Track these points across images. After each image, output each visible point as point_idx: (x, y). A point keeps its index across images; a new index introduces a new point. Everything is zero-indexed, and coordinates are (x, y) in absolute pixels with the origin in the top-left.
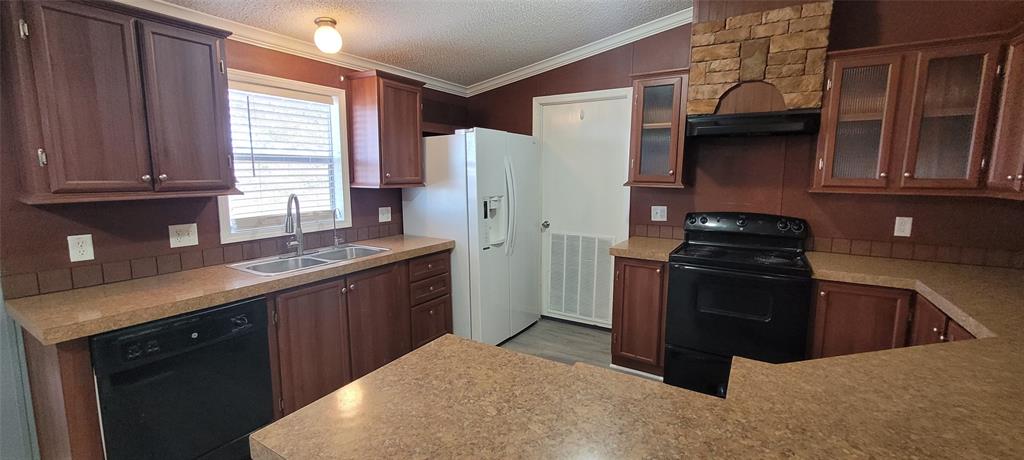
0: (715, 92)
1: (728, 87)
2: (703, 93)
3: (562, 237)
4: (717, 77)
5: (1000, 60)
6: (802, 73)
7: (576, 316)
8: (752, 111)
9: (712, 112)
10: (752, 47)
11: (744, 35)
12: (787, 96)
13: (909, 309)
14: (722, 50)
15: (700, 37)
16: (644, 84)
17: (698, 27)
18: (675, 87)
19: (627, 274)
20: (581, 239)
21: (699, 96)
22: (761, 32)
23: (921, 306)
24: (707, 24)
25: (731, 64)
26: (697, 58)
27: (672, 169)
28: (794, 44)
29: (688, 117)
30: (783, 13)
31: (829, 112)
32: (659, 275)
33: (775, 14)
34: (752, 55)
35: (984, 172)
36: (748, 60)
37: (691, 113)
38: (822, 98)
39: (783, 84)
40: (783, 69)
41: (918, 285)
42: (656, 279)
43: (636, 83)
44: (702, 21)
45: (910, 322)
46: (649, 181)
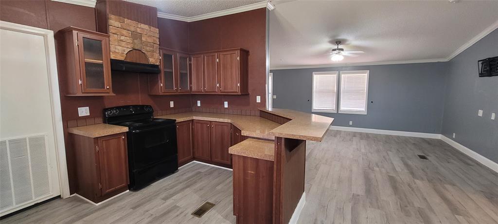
0: (124, 51)
1: (129, 50)
2: (118, 49)
4: (123, 44)
5: (190, 60)
6: (153, 51)
7: (13, 207)
8: (138, 62)
9: (123, 60)
10: (136, 36)
11: (132, 29)
12: (150, 59)
13: (192, 125)
14: (124, 32)
15: (114, 22)
16: (82, 35)
17: (112, 16)
18: (103, 43)
19: (104, 146)
20: (7, 143)
21: (117, 51)
22: (139, 30)
23: (197, 123)
24: (117, 17)
25: (130, 40)
26: (114, 32)
27: (108, 86)
28: (150, 40)
29: (111, 60)
30: (146, 27)
31: (162, 67)
32: (124, 139)
33: (143, 26)
34: (136, 39)
35: (191, 88)
36: (135, 41)
37: (112, 58)
38: (160, 62)
39: (148, 54)
40: (148, 48)
41: (195, 118)
42: (122, 142)
43: (75, 32)
44: (114, 15)
45: (192, 129)
46: (93, 92)
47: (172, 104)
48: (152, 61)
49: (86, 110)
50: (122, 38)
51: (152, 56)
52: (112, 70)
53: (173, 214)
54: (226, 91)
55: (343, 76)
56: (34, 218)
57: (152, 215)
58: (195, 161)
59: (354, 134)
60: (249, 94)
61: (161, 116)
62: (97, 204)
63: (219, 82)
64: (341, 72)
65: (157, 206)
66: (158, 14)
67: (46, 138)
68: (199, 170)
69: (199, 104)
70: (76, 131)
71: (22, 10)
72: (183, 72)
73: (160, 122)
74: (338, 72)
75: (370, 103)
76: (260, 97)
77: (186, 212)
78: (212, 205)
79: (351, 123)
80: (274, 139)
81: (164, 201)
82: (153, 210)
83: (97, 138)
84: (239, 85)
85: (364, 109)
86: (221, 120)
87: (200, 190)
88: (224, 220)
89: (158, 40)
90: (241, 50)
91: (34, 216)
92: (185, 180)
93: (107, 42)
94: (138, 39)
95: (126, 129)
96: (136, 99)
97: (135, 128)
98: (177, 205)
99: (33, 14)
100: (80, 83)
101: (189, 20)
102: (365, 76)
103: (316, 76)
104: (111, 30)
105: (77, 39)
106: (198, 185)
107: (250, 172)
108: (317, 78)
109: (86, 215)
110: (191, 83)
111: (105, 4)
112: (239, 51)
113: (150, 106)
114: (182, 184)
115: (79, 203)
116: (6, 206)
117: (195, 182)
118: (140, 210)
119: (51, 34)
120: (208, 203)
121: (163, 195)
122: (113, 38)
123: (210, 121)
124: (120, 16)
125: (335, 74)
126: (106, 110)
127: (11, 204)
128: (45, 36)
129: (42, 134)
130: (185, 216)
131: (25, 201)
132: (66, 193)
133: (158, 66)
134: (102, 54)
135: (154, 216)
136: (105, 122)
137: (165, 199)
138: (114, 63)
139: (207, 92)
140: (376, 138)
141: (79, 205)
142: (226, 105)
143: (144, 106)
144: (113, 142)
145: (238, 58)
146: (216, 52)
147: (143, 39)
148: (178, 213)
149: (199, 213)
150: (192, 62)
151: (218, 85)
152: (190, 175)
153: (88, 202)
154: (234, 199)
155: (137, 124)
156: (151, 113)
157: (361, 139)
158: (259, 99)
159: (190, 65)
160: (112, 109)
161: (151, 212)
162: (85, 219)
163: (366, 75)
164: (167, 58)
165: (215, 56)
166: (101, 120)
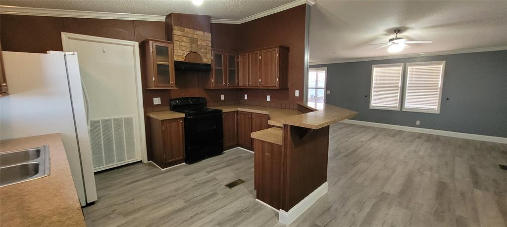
0: (184, 54)
1: (188, 53)
2: (180, 53)
3: (98, 122)
4: (184, 48)
5: (238, 58)
6: (206, 53)
7: (115, 164)
8: (194, 62)
9: (183, 61)
10: (193, 41)
11: (190, 36)
12: (204, 59)
13: (237, 115)
14: (184, 39)
15: (177, 32)
16: (155, 44)
17: (176, 27)
18: (169, 48)
19: (168, 126)
20: (112, 120)
21: (179, 54)
22: (195, 36)
23: (241, 114)
24: (179, 28)
25: (188, 45)
26: (177, 40)
27: (172, 81)
28: (204, 44)
29: (175, 61)
30: (201, 33)
31: (213, 66)
32: (182, 123)
33: (198, 32)
34: (193, 44)
35: (238, 83)
36: (193, 45)
37: (176, 60)
38: (212, 61)
39: (202, 55)
40: (202, 50)
41: (239, 109)
42: (180, 125)
43: (151, 42)
44: (177, 26)
45: (237, 119)
46: (162, 86)
47: (223, 97)
48: (205, 61)
49: (158, 100)
50: (183, 44)
51: (206, 57)
52: (175, 69)
53: (211, 184)
54: (266, 85)
55: (409, 68)
56: (126, 173)
57: (197, 182)
58: (239, 147)
59: (420, 136)
60: (288, 89)
61: (212, 107)
62: (163, 170)
63: (261, 78)
64: (407, 64)
65: (202, 176)
66: (212, 21)
67: (134, 118)
68: (241, 155)
69: (246, 98)
70: (152, 115)
71: (121, 30)
72: (231, 69)
73: (209, 112)
74: (403, 64)
75: (445, 99)
76: (298, 91)
77: (221, 183)
78: (242, 182)
79: (418, 123)
80: (282, 126)
81: (207, 174)
82: (199, 179)
83: (163, 120)
84: (278, 80)
85: (436, 107)
86: (260, 112)
87: (237, 169)
88: (249, 193)
89: (210, 43)
90: (281, 47)
91: (126, 171)
92: (227, 161)
93: (172, 48)
94: (195, 43)
95: (183, 115)
96: (194, 92)
97: (190, 115)
98: (216, 177)
99: (126, 32)
100: (154, 79)
101: (239, 22)
102: (440, 67)
103: (377, 69)
104: (175, 38)
105: (152, 47)
106: (237, 166)
107: (266, 154)
108: (377, 72)
109: (155, 175)
110: (238, 79)
111: (171, 18)
112: (278, 48)
113: (205, 98)
114: (224, 163)
115: (152, 167)
116: (111, 162)
117: (235, 164)
118: (190, 177)
119: (137, 44)
120: (240, 179)
121: (209, 169)
122: (176, 44)
123: (252, 113)
124: (181, 26)
125: (400, 66)
126: (172, 100)
127: (113, 161)
128: (133, 46)
129: (132, 116)
130: (220, 186)
131: (122, 161)
132: (145, 160)
133: (210, 64)
134: (168, 55)
135: (198, 183)
136: (171, 110)
137: (209, 172)
138: (177, 63)
139: (251, 86)
140: (448, 141)
141: (152, 169)
142: (268, 99)
143: (199, 98)
144: (174, 124)
145: (278, 55)
146: (258, 50)
147: (199, 43)
148: (216, 183)
149: (231, 185)
150: (240, 60)
151: (260, 80)
152: (233, 157)
153: (157, 168)
154: (255, 176)
155: (192, 112)
156: (205, 104)
157: (427, 141)
158: (297, 93)
159: (238, 62)
160: (176, 99)
161: (196, 179)
162: (154, 177)
163: (442, 66)
164: (218, 57)
165: (257, 53)
166: (168, 108)
